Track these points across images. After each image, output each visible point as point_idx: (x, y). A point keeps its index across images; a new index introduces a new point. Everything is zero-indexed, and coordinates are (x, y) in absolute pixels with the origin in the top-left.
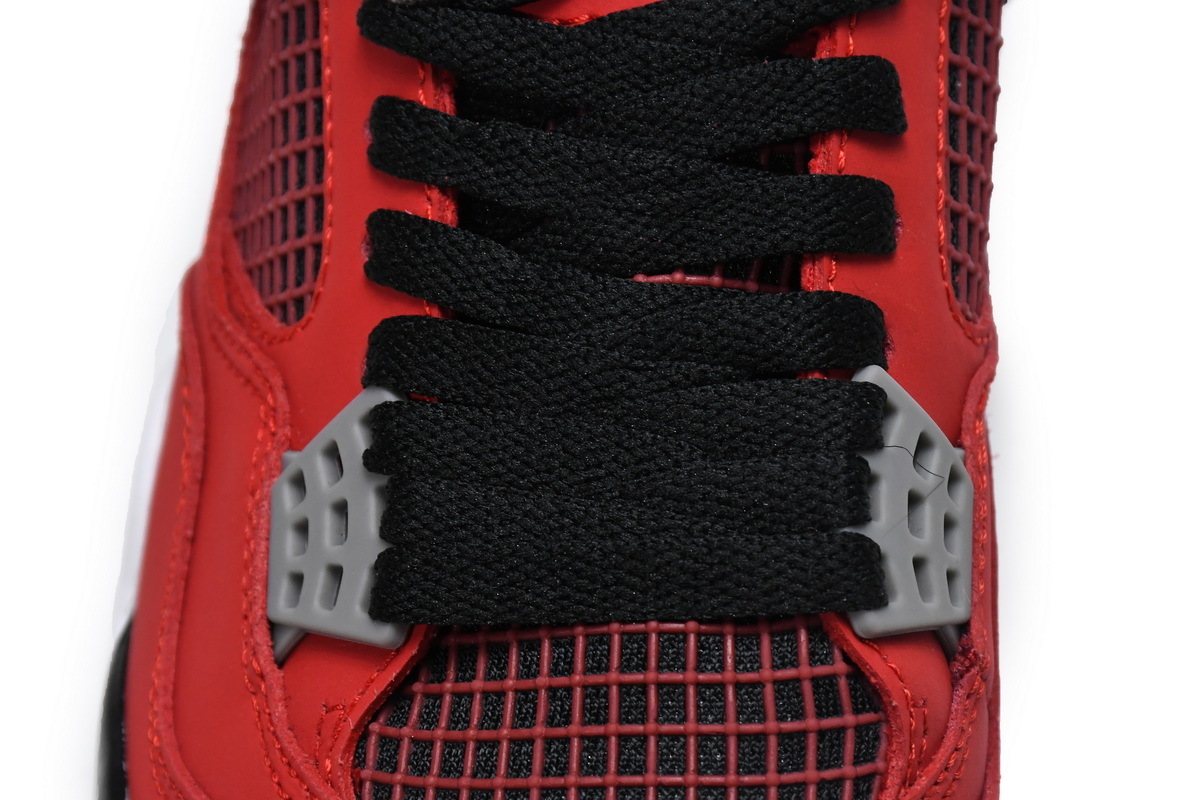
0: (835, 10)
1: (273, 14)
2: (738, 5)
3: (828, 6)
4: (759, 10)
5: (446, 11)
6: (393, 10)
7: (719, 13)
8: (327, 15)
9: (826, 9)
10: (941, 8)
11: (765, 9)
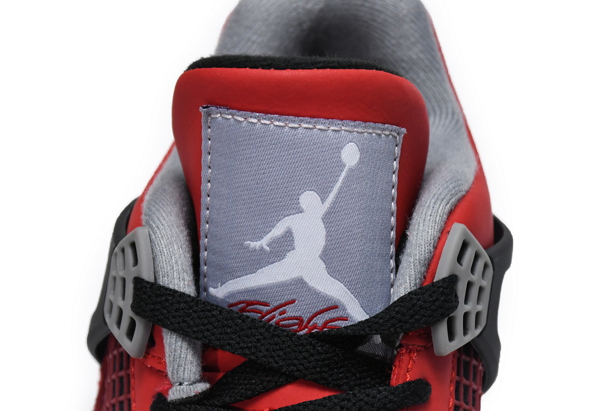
0: (395, 406)
1: (108, 405)
2: (345, 404)
3: (391, 404)
4: (356, 406)
5: (195, 407)
6: (169, 406)
7: (336, 408)
8: (135, 407)
9: (390, 406)
10: (450, 403)
11: (359, 406)
